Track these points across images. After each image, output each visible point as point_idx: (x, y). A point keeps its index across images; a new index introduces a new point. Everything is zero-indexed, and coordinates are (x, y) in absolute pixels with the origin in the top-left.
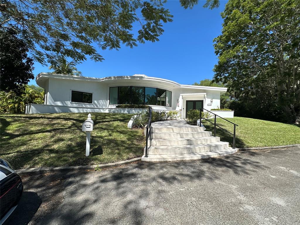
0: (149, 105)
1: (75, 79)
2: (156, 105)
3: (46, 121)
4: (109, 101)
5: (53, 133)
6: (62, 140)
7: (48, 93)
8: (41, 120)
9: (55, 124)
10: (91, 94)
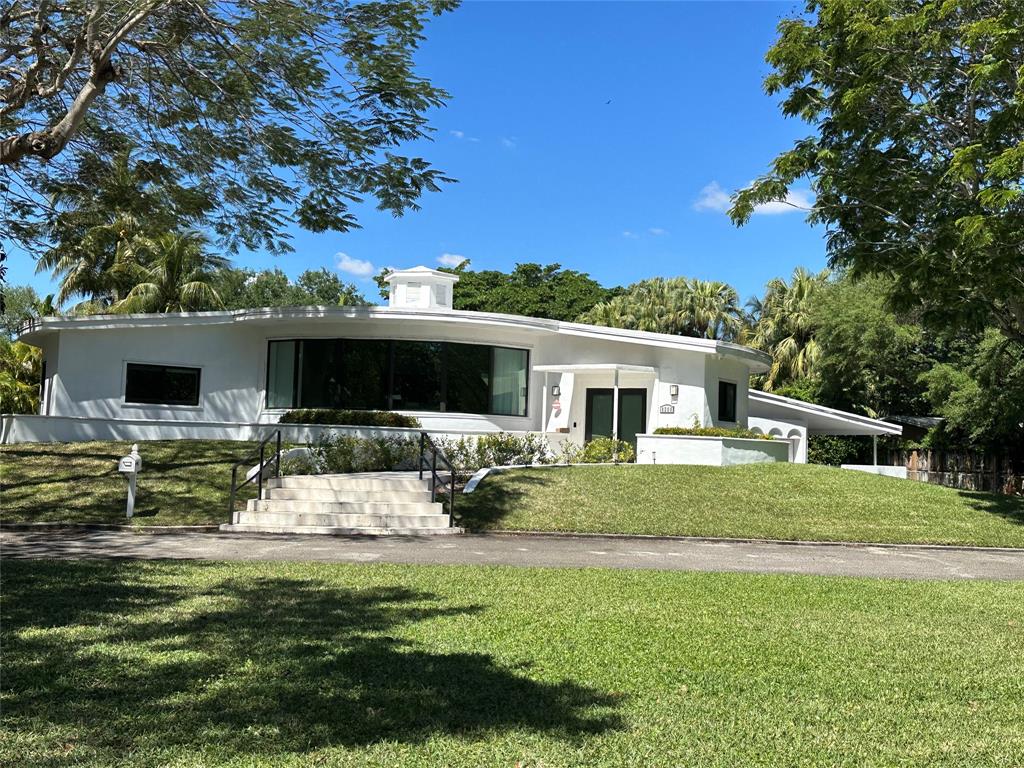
0: (400, 413)
1: (140, 326)
2: (437, 409)
3: (57, 461)
4: (264, 393)
5: (72, 483)
6: (88, 494)
7: (55, 377)
8: (45, 459)
9: (74, 466)
10: (196, 372)
